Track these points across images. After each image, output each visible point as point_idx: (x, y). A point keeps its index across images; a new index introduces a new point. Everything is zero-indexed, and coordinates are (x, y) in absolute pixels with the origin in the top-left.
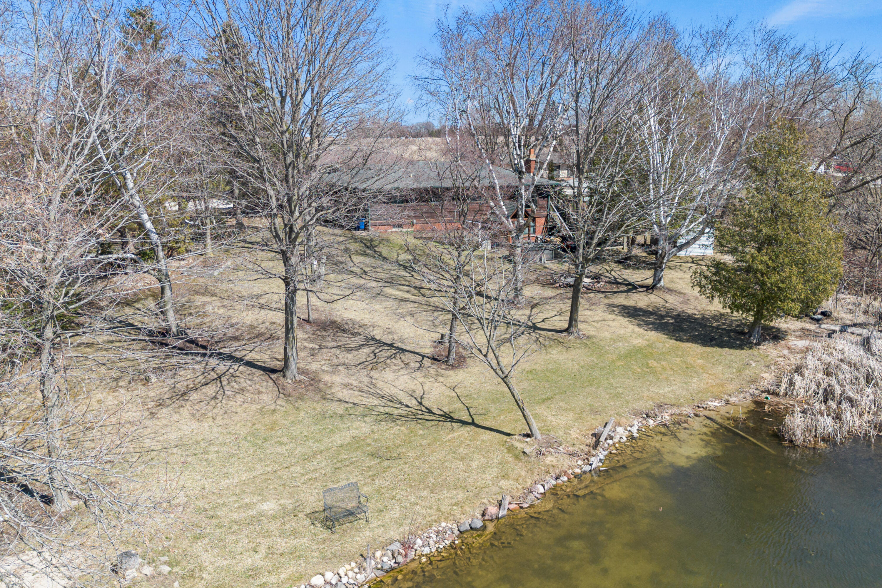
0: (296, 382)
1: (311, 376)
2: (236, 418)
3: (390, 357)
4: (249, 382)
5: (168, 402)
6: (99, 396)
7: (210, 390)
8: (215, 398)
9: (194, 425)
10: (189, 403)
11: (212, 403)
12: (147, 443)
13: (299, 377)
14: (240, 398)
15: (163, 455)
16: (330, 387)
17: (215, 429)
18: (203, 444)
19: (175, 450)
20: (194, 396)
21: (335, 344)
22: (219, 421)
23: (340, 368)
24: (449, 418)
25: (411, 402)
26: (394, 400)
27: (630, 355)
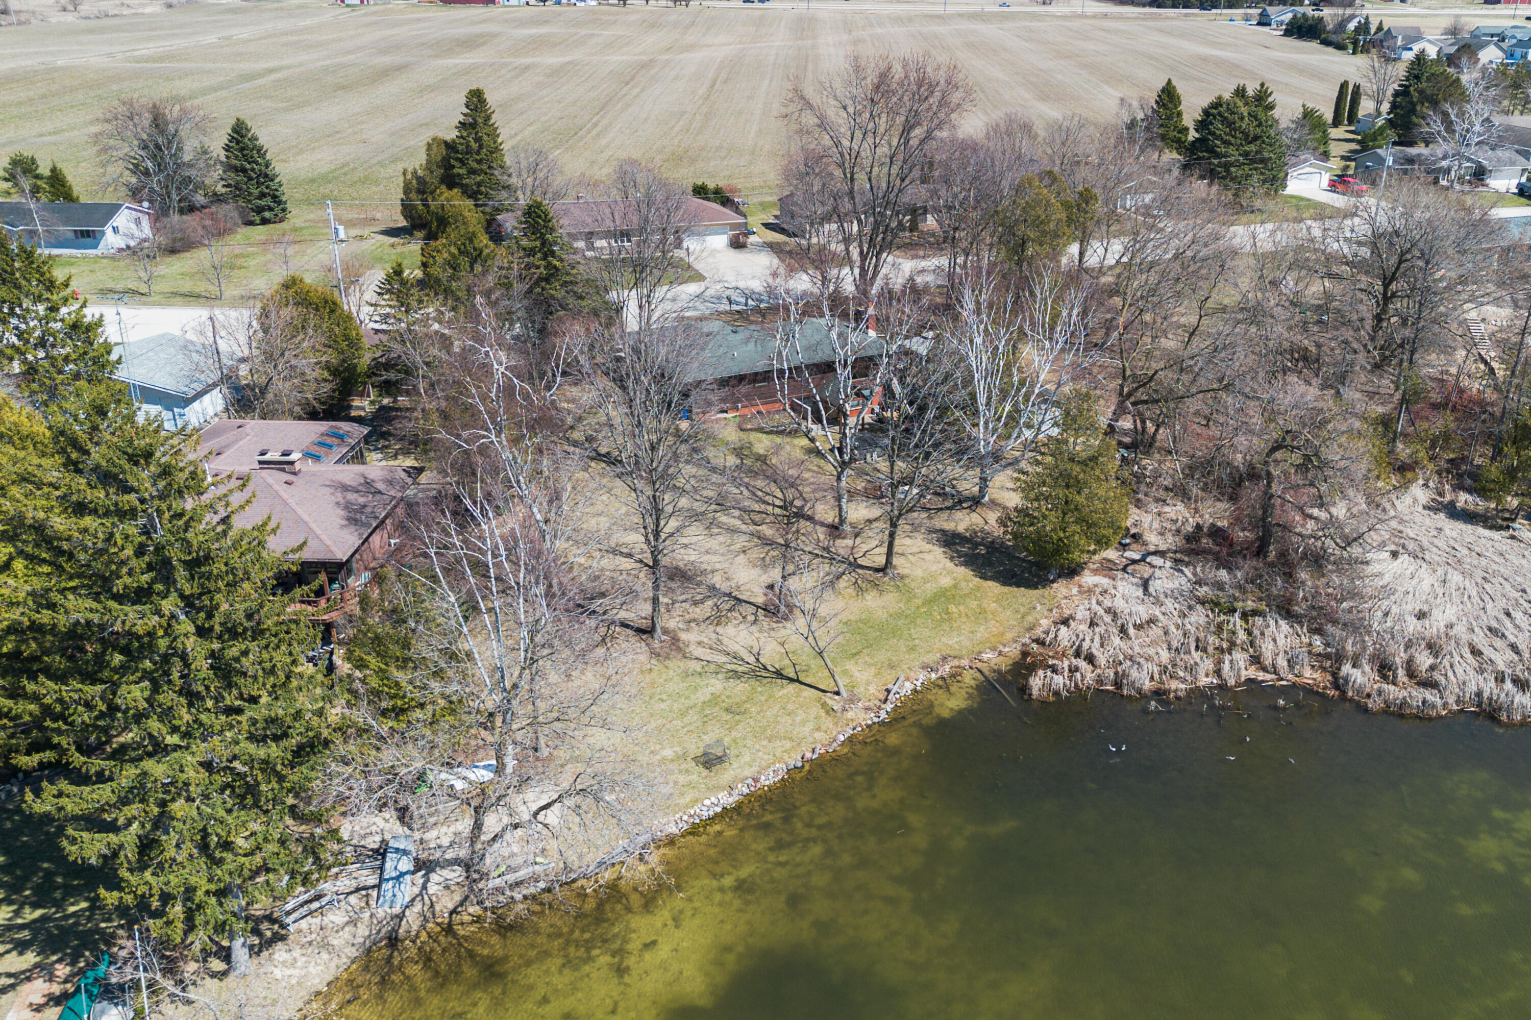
0: (662, 641)
1: (672, 634)
3: (730, 609)
4: (627, 644)
10: (588, 665)
11: (605, 663)
13: (664, 637)
16: (687, 645)
21: (683, 596)
23: (692, 623)
24: (780, 674)
25: (751, 659)
26: (737, 657)
27: (934, 599)
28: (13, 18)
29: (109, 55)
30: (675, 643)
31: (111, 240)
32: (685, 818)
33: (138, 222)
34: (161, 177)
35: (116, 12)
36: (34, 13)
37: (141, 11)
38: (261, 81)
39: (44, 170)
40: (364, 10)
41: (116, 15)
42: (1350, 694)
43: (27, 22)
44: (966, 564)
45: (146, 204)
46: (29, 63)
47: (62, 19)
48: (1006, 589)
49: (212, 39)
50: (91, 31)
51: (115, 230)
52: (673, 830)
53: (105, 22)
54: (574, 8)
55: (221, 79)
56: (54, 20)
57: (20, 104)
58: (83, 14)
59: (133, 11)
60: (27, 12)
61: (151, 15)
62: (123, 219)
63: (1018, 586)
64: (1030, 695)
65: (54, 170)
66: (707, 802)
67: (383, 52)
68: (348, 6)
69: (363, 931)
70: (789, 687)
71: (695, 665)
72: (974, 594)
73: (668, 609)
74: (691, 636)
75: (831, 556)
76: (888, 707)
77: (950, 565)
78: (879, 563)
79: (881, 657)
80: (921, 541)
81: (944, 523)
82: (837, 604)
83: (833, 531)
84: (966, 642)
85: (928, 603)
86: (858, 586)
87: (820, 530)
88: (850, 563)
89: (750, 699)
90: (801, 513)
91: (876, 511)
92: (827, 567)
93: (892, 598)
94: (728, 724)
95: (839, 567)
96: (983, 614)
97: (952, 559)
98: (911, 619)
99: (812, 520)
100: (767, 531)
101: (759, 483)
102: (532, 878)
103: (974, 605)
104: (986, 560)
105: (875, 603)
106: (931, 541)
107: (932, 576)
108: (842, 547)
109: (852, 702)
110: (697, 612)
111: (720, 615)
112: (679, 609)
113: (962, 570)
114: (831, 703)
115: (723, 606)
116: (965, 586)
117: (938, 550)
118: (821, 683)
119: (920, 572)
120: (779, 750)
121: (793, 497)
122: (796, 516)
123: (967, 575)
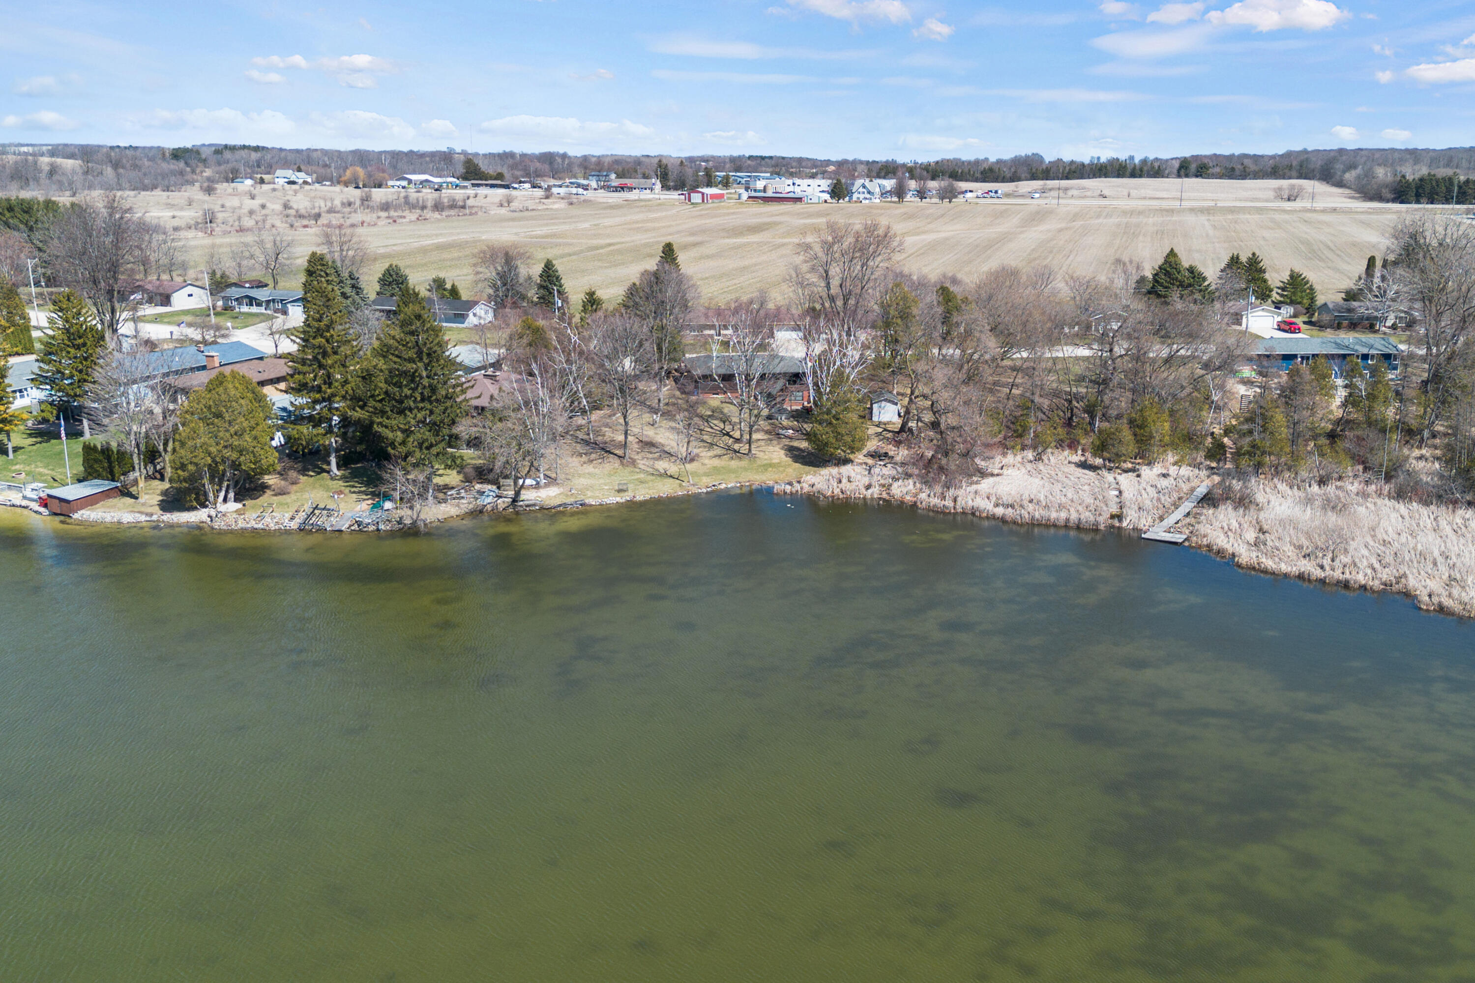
0: (627, 461)
1: (634, 460)
2: (606, 469)
3: (666, 457)
4: (613, 460)
5: (587, 463)
6: (567, 459)
7: (600, 461)
9: (593, 469)
10: (593, 464)
11: (600, 464)
13: (629, 460)
14: (609, 464)
15: (584, 475)
16: (638, 464)
17: (599, 471)
18: (595, 474)
20: (595, 462)
21: (648, 451)
22: (601, 468)
23: (645, 459)
24: (671, 476)
25: (663, 471)
26: (657, 470)
27: (764, 465)
28: (467, 211)
29: (516, 234)
30: (633, 462)
31: (472, 320)
32: (600, 501)
33: (486, 312)
34: (504, 289)
35: (534, 207)
36: (481, 207)
37: (551, 207)
38: (601, 251)
39: (448, 286)
40: (703, 206)
41: (533, 210)
42: (916, 504)
43: (476, 213)
44: (791, 457)
45: (493, 303)
46: (465, 237)
47: (498, 212)
49: (586, 225)
50: (513, 219)
51: (475, 315)
52: (594, 503)
53: (526, 214)
54: (859, 204)
55: (576, 249)
56: (492, 212)
57: (452, 259)
58: (511, 209)
59: (545, 207)
60: (477, 207)
61: (557, 210)
62: (480, 310)
63: (810, 466)
65: (453, 286)
66: (610, 499)
67: (693, 234)
68: (693, 204)
69: (471, 506)
70: (671, 480)
71: (638, 470)
72: (785, 466)
73: (638, 453)
74: (642, 462)
75: (729, 448)
76: (709, 489)
77: (784, 457)
78: (746, 452)
79: (721, 477)
80: (777, 448)
81: (796, 444)
82: (716, 462)
83: (737, 441)
84: (764, 478)
85: (761, 466)
86: (732, 458)
87: (732, 440)
88: (735, 451)
89: (652, 481)
90: (728, 434)
91: (765, 437)
92: (724, 451)
93: (744, 463)
94: (636, 485)
95: (729, 452)
96: (782, 472)
97: (786, 455)
98: (745, 469)
99: (731, 437)
100: (705, 437)
101: (716, 422)
102: (534, 505)
103: (781, 469)
104: (804, 457)
105: (734, 464)
106: (782, 449)
107: (771, 459)
108: (736, 446)
109: (693, 485)
110: (651, 456)
111: (660, 458)
112: (643, 454)
113: (788, 459)
114: (684, 484)
115: (663, 456)
116: (783, 464)
117: (783, 452)
118: (686, 480)
119: (766, 457)
120: (651, 492)
121: (728, 428)
122: (724, 434)
123: (789, 460)
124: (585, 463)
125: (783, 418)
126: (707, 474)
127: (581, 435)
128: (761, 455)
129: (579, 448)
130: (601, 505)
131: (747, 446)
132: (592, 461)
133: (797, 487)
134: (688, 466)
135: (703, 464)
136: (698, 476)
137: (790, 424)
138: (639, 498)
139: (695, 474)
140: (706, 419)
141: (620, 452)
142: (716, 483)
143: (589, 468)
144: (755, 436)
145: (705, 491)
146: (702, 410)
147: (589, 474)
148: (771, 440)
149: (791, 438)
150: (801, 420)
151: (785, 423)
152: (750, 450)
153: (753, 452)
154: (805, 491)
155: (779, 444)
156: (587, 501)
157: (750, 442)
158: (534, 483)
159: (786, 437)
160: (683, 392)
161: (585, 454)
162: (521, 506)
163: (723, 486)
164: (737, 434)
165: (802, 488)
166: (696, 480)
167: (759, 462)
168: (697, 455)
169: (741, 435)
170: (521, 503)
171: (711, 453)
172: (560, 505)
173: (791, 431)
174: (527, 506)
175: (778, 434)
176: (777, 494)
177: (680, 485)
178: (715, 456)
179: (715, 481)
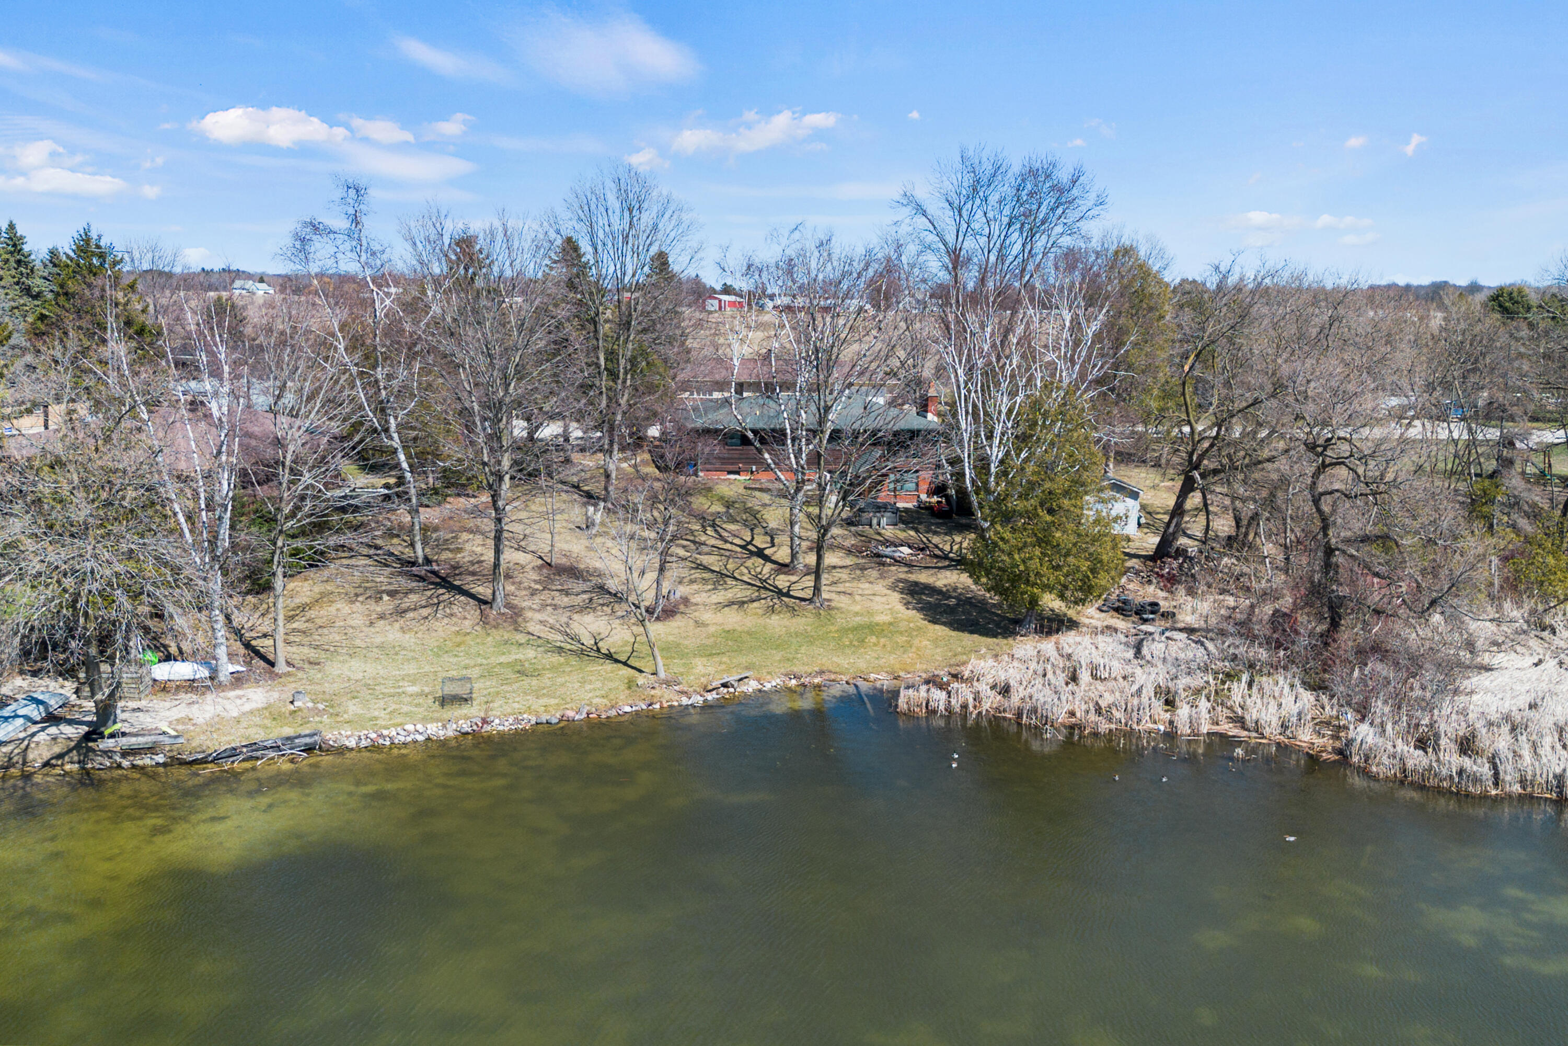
0: (499, 614)
1: (516, 611)
2: (434, 634)
3: (603, 605)
4: (460, 610)
5: (388, 616)
6: (339, 606)
7: (425, 612)
8: (427, 618)
9: (399, 635)
10: (403, 620)
11: (422, 621)
12: (358, 642)
13: (503, 610)
14: (446, 621)
15: (364, 651)
16: (526, 622)
17: (413, 640)
18: (397, 649)
19: (375, 650)
20: (411, 615)
21: (559, 587)
22: (420, 635)
23: (548, 608)
24: (609, 656)
25: (589, 642)
26: (575, 638)
27: (855, 629)
30: (515, 616)
32: (373, 736)
42: (1355, 759)
44: (919, 610)
48: (954, 633)
52: (352, 743)
63: (972, 632)
64: (897, 706)
66: (410, 727)
70: (609, 666)
71: (521, 638)
72: (909, 632)
73: (534, 593)
74: (538, 616)
75: (763, 585)
76: (710, 697)
77: (900, 608)
78: (808, 594)
79: (743, 660)
80: (880, 587)
81: (924, 577)
82: (732, 619)
83: (783, 568)
84: (862, 664)
85: (844, 631)
86: (772, 610)
87: (769, 566)
88: (780, 593)
89: (554, 668)
90: (760, 553)
91: (849, 561)
92: (749, 592)
93: (803, 622)
94: (506, 681)
95: (764, 594)
96: (905, 648)
97: (907, 604)
98: (810, 640)
99: (767, 559)
100: (706, 560)
101: (732, 527)
102: (152, 749)
103: (901, 639)
104: (951, 610)
105: (779, 623)
106: (893, 588)
107: (870, 613)
108: (782, 581)
109: (667, 683)
110: (566, 600)
111: (587, 607)
112: (545, 595)
113: (913, 613)
114: (641, 680)
115: (598, 600)
116: (903, 626)
117: (895, 597)
118: (648, 667)
119: (857, 608)
120: (539, 704)
121: (760, 541)
122: (752, 553)
123: (915, 617)
124: (382, 617)
125: (884, 521)
126: (707, 652)
127: (397, 547)
128: (841, 602)
129: (383, 578)
130: (374, 748)
131: (809, 581)
132: (405, 611)
133: (963, 693)
134: (656, 629)
135: (698, 624)
136: (683, 656)
137: (902, 535)
138: (501, 724)
139: (673, 650)
140: (709, 522)
141: (483, 590)
142: (732, 678)
143: (391, 633)
144: (831, 559)
145: (698, 700)
146: (700, 503)
147: (381, 647)
148: (863, 569)
149: (909, 565)
150: (921, 528)
151: (889, 532)
152: (817, 589)
153: (825, 595)
154: (986, 706)
155: (882, 577)
156: (331, 736)
157: (817, 572)
158: (204, 673)
159: (897, 562)
160: (663, 469)
161: (392, 594)
162: (107, 753)
163: (751, 686)
164: (782, 554)
165: (977, 697)
166: (677, 666)
167: (840, 621)
168: (686, 601)
169: (794, 556)
170: (109, 743)
171: (721, 596)
172: (233, 753)
173: (906, 550)
174: (125, 754)
175: (878, 555)
176: (909, 715)
177: (631, 684)
178: (731, 604)
179: (728, 670)
